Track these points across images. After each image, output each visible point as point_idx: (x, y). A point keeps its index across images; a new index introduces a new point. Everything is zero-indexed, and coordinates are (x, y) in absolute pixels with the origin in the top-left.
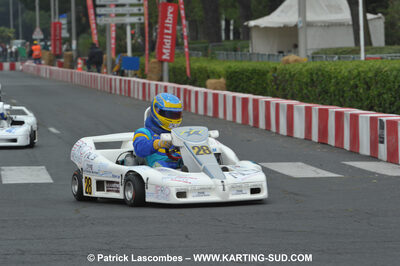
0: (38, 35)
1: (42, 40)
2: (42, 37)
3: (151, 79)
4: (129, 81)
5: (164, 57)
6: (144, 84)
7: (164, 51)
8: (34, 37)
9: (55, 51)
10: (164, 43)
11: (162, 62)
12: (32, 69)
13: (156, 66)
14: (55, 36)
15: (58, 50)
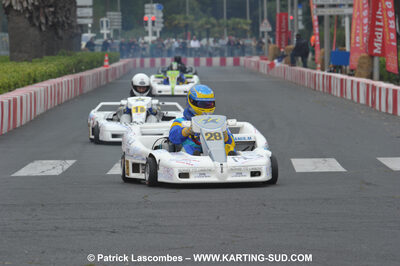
0: (265, 27)
1: (269, 33)
2: (270, 29)
3: (360, 76)
4: (330, 77)
5: (375, 51)
6: (342, 80)
7: (376, 44)
8: (262, 29)
9: (280, 44)
10: (375, 37)
11: (372, 56)
12: (253, 64)
13: (366, 61)
14: (281, 28)
15: (283, 43)
